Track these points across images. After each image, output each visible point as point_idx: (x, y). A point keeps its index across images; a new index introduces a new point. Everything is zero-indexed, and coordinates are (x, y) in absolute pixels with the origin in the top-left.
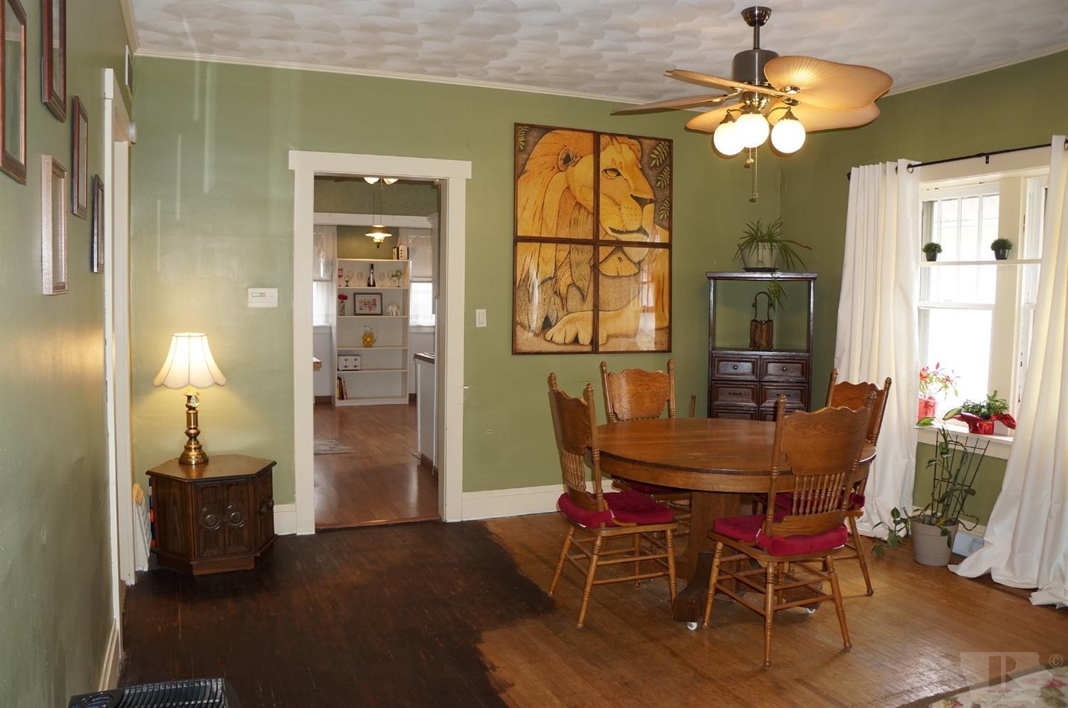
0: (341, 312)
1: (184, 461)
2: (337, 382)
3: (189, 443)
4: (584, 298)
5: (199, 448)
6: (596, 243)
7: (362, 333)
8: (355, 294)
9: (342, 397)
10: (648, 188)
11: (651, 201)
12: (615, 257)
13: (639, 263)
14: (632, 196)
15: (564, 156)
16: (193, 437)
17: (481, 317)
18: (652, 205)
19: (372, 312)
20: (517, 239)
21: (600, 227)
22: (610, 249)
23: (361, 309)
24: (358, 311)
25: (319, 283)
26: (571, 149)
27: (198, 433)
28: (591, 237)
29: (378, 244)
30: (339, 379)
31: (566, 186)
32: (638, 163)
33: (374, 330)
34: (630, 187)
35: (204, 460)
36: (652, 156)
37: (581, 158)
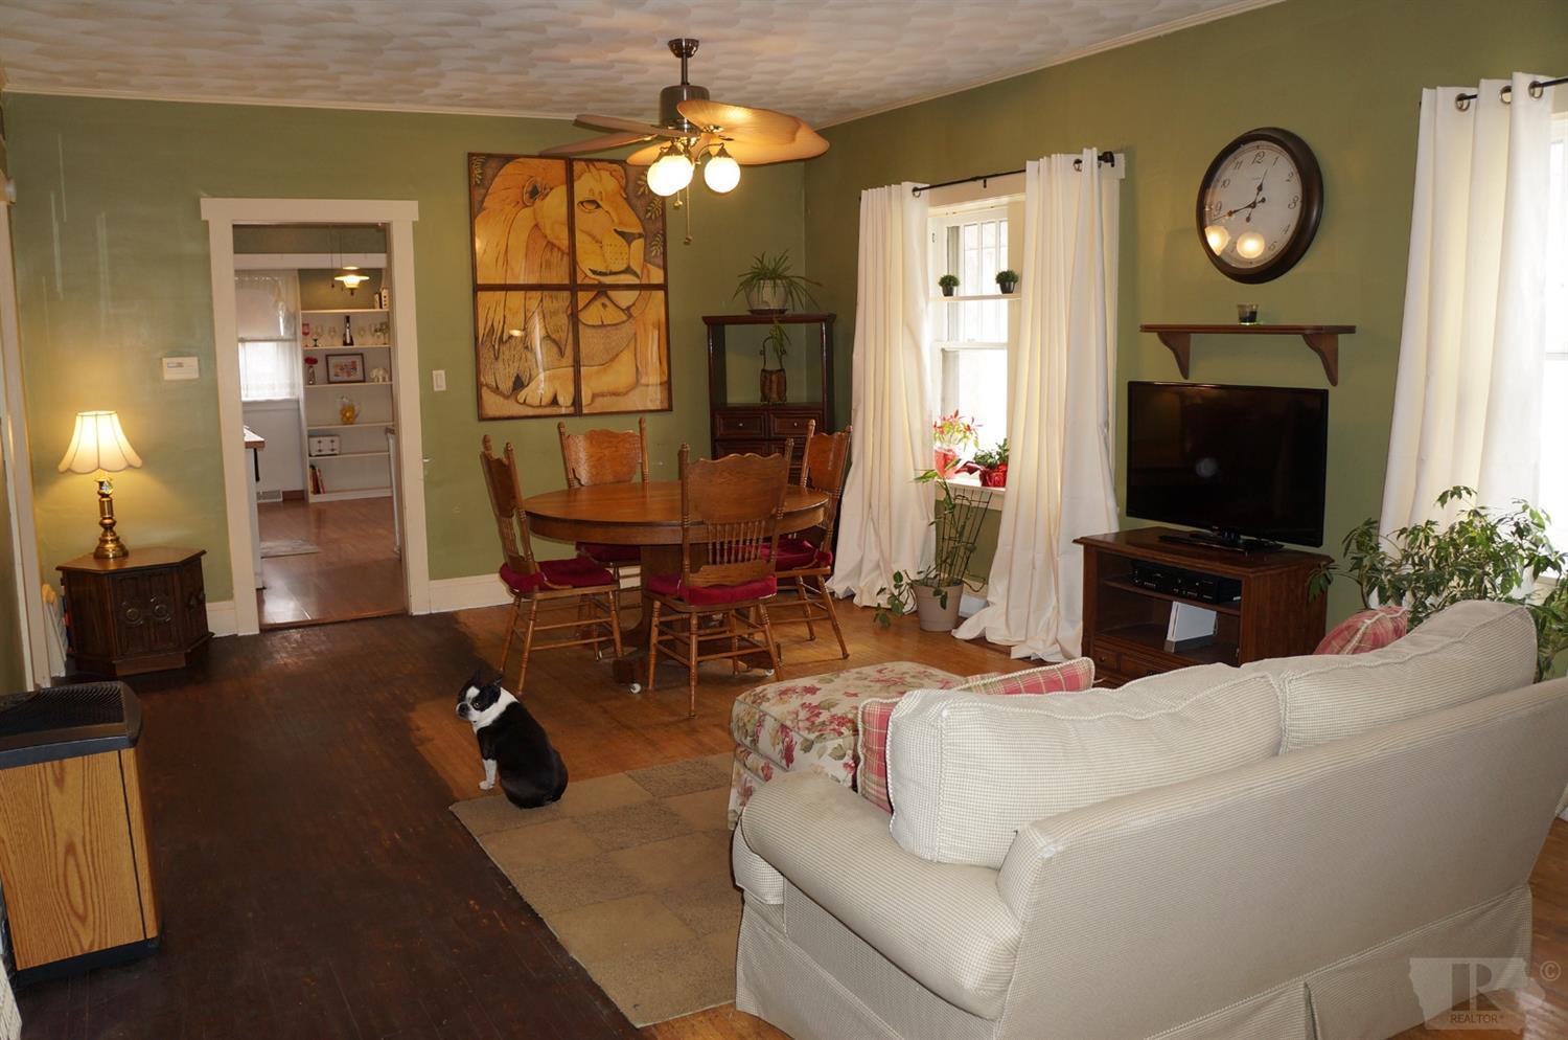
0: (310, 379)
1: (100, 555)
2: (309, 471)
3: (104, 535)
4: (562, 353)
5: (116, 540)
6: (573, 287)
7: (339, 407)
8: (327, 356)
9: (317, 491)
10: (635, 220)
11: (640, 236)
12: (598, 303)
13: (628, 308)
14: (615, 230)
15: (530, 189)
16: (108, 528)
17: (440, 380)
18: (641, 240)
19: (352, 378)
20: (477, 288)
21: (578, 269)
22: (591, 294)
23: (336, 375)
24: (333, 378)
25: (280, 343)
26: (539, 179)
27: (114, 524)
28: (567, 282)
29: (352, 290)
30: (313, 467)
31: (533, 224)
32: (622, 192)
33: (355, 404)
34: (613, 221)
35: (123, 553)
36: (639, 182)
37: (551, 189)
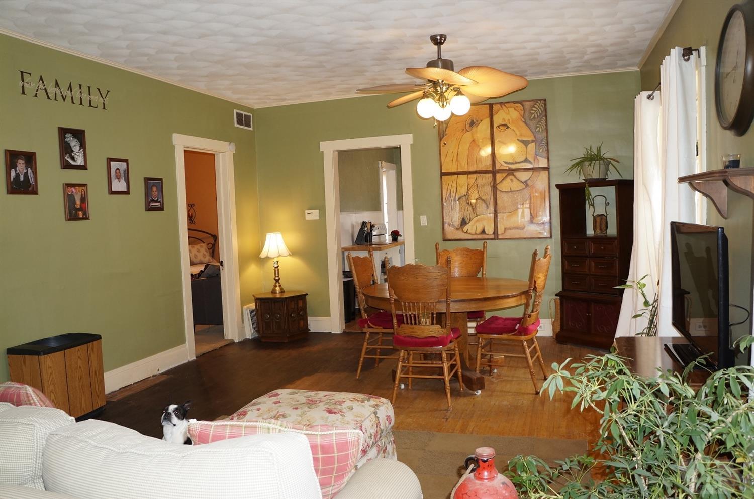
1: (274, 292)
3: (276, 284)
4: (488, 207)
5: (280, 286)
6: (494, 172)
10: (529, 132)
11: (533, 141)
12: (508, 180)
13: (526, 182)
14: (518, 139)
15: (470, 122)
16: (277, 281)
17: (424, 220)
18: (534, 144)
20: (443, 174)
21: (496, 161)
22: (504, 175)
26: (474, 117)
27: (279, 279)
28: (491, 169)
31: (471, 140)
32: (522, 118)
34: (516, 134)
35: (282, 292)
36: (532, 112)
37: (481, 121)
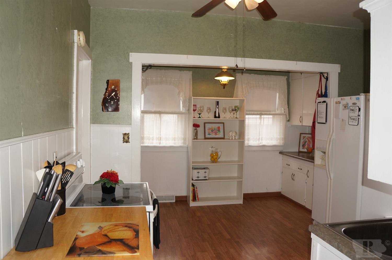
0: (196, 137)
2: (191, 188)
7: (210, 152)
8: (205, 123)
9: (194, 199)
19: (217, 136)
23: (209, 134)
25: (180, 115)
29: (224, 85)
30: (193, 185)
33: (218, 150)
